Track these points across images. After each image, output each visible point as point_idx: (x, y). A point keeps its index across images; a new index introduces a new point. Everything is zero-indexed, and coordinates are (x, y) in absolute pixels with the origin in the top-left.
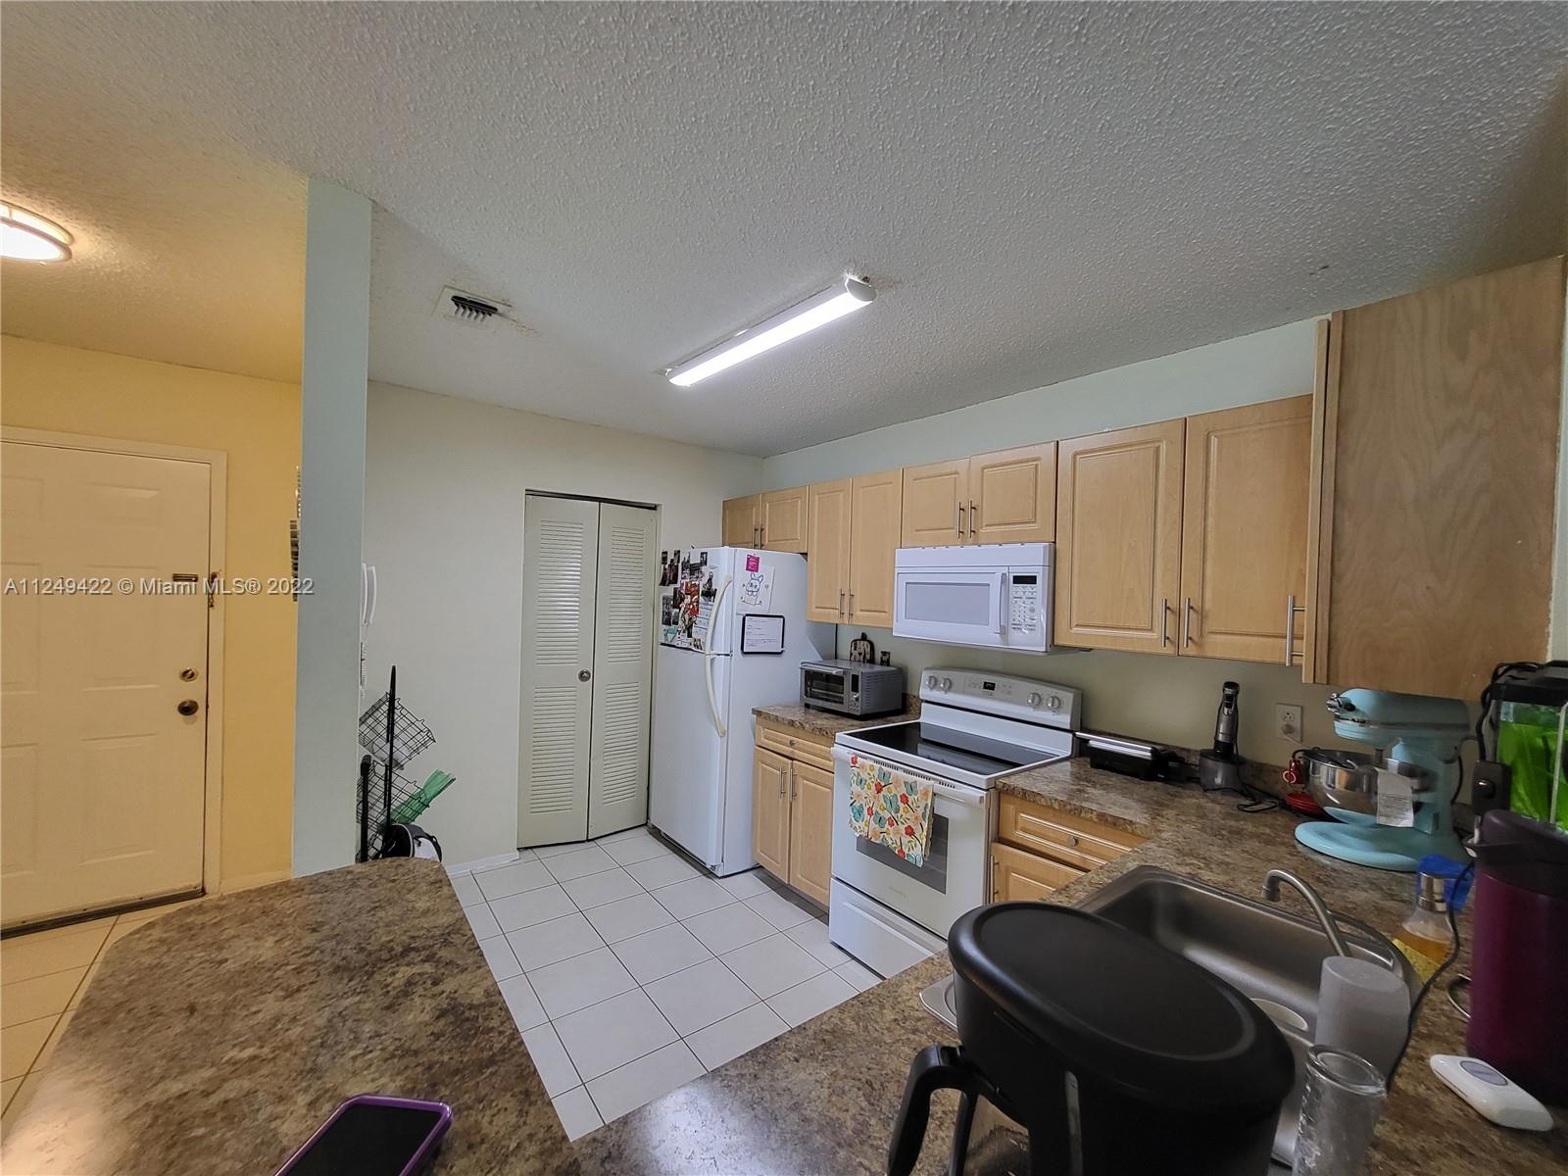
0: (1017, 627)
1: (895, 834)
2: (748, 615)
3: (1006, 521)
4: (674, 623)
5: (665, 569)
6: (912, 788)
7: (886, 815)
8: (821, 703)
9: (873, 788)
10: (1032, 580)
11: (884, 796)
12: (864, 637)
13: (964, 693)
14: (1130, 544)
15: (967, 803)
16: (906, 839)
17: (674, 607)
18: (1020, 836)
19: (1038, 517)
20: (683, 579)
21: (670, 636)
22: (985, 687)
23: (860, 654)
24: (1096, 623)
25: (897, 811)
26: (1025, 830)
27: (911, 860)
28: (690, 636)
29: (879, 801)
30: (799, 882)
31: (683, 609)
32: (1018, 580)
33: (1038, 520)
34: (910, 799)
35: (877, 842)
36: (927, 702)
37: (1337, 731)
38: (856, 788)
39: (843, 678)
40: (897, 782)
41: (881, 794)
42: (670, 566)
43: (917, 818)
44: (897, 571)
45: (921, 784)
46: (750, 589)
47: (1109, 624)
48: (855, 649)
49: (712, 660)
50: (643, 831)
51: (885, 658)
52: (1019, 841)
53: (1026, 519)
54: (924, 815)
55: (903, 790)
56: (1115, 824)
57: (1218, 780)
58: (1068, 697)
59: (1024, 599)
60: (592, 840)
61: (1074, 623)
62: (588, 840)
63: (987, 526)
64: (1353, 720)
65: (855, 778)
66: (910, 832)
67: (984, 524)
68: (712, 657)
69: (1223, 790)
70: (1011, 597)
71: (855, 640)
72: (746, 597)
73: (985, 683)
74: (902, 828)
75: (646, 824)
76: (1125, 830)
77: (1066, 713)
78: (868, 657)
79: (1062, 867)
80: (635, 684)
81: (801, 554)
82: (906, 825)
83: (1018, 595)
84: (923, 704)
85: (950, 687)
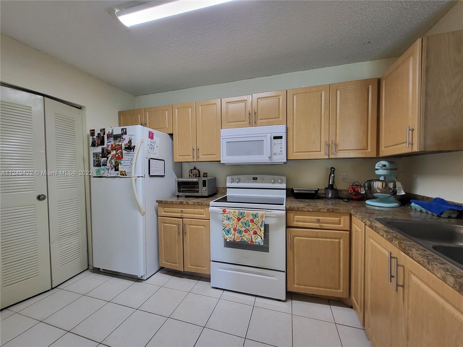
0: (275, 154)
1: (248, 236)
2: (151, 159)
3: (268, 117)
4: (103, 165)
5: (93, 139)
6: (255, 216)
7: (243, 229)
8: (187, 194)
9: (236, 220)
10: (281, 137)
11: (242, 222)
12: (195, 168)
13: (245, 182)
14: (313, 124)
15: (278, 217)
16: (253, 236)
17: (102, 157)
18: (296, 224)
19: (280, 116)
20: (108, 143)
21: (102, 172)
22: (253, 179)
23: (194, 175)
24: (303, 151)
25: (249, 226)
26: (297, 221)
27: (257, 244)
28: (117, 170)
29: (239, 224)
30: (190, 268)
31: (109, 159)
32: (275, 138)
33: (280, 117)
34: (255, 220)
35: (239, 241)
36: (229, 188)
37: (376, 173)
38: (226, 222)
39: (198, 182)
40: (248, 215)
41: (240, 222)
42: (98, 137)
43: (258, 227)
44: (222, 138)
45: (260, 213)
46: (151, 147)
47: (307, 151)
48: (191, 173)
49: (135, 180)
50: (87, 273)
51: (205, 175)
52: (296, 226)
53: (276, 117)
54: (261, 226)
55: (251, 217)
56: (333, 211)
57: (330, 196)
58: (284, 178)
59: (278, 144)
60: (55, 287)
61: (294, 152)
62: (52, 289)
63: (260, 120)
64: (384, 169)
65: (225, 218)
66: (255, 233)
67: (259, 119)
68: (135, 178)
69: (331, 198)
70: (273, 143)
71: (191, 170)
72: (150, 151)
73: (253, 178)
74: (252, 232)
75: (88, 269)
76: (336, 212)
77: (284, 183)
78: (198, 175)
79: (313, 230)
80: (77, 200)
81: (169, 134)
82: (253, 231)
83: (275, 143)
84: (227, 189)
85: (240, 181)
